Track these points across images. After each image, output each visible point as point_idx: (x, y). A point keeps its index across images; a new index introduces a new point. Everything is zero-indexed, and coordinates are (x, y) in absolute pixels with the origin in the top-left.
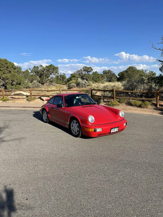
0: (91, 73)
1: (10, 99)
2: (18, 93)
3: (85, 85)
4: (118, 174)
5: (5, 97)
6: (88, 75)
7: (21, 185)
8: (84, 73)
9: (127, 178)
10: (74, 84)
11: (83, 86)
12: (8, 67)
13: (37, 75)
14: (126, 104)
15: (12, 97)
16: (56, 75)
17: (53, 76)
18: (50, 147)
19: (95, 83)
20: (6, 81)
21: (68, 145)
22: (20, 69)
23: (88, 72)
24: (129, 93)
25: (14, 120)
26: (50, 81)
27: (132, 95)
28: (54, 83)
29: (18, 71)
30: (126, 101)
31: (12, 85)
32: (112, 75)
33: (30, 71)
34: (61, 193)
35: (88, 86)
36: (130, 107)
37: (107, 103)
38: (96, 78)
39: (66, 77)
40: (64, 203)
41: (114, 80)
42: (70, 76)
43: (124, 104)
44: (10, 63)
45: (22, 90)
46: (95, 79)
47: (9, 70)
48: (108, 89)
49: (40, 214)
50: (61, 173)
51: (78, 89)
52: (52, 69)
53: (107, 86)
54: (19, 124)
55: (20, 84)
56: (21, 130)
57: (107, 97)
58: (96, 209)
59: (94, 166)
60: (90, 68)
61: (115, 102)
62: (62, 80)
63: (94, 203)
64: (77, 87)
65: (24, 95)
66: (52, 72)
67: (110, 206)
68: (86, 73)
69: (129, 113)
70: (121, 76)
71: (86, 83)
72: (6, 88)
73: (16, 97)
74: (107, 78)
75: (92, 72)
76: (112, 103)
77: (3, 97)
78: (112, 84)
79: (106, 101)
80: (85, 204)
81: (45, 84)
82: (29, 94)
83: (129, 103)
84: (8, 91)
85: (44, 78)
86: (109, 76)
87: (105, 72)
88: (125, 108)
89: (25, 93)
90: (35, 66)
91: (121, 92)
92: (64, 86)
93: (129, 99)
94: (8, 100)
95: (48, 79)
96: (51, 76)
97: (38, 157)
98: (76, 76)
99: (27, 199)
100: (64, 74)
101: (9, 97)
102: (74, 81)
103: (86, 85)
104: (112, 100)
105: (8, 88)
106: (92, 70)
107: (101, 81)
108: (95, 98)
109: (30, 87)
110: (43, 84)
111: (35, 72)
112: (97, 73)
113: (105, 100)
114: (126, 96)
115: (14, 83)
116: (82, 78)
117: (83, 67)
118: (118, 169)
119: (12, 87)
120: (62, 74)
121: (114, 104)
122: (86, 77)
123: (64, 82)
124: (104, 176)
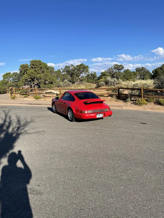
0: (122, 71)
1: (42, 97)
2: (49, 92)
3: (114, 83)
4: (128, 172)
5: (37, 95)
6: (119, 73)
7: (36, 173)
8: (115, 71)
9: (135, 177)
10: (103, 83)
11: (111, 85)
12: (42, 68)
13: (68, 74)
14: (154, 103)
15: (44, 95)
16: (87, 74)
17: (83, 75)
18: (68, 142)
19: (126, 81)
20: (40, 81)
21: (85, 141)
22: (53, 69)
23: (119, 70)
24: (158, 92)
25: (42, 117)
26: (81, 80)
27: (161, 94)
28: (84, 82)
29: (51, 71)
30: (154, 100)
31: (45, 85)
32: (146, 72)
33: (61, 71)
34: (69, 184)
35: (117, 84)
36: (159, 106)
37: (135, 102)
38: (128, 75)
39: (96, 76)
40: (70, 192)
41: (146, 78)
42: (100, 75)
43: (153, 103)
44: (44, 64)
45: (54, 89)
46: (127, 77)
47: (42, 70)
48: (138, 87)
49: (46, 199)
50: (73, 166)
51: (107, 87)
52: (83, 68)
53: (137, 84)
54: (46, 120)
55: (52, 83)
56: (46, 126)
57: (134, 95)
58: (97, 201)
59: (105, 162)
60: (121, 65)
61: (142, 101)
62: (92, 79)
63: (97, 196)
64: (105, 86)
65: (54, 94)
66: (83, 71)
67: (111, 200)
68: (117, 71)
69: (157, 113)
70: (155, 73)
71: (115, 81)
72: (39, 87)
73: (48, 95)
74: (140, 75)
75: (124, 70)
76: (139, 102)
77: (36, 96)
78: (144, 82)
79: (134, 99)
80: (88, 196)
81: (75, 83)
82: (58, 93)
83: (158, 102)
84: (42, 90)
85: (75, 77)
86: (142, 73)
87: (138, 70)
88: (153, 107)
89: (55, 92)
90: (66, 66)
91: (150, 91)
92: (94, 84)
93: (159, 98)
94: (40, 98)
95: (78, 78)
96: (81, 75)
97: (56, 151)
98: (107, 74)
99: (39, 186)
100: (94, 72)
101: (41, 95)
102: (103, 79)
103: (116, 83)
104: (139, 99)
105: (41, 87)
106: (123, 67)
107: (132, 79)
108: (122, 96)
109: (61, 86)
110: (73, 83)
111: (67, 72)
112: (129, 70)
113: (132, 99)
114: (155, 95)
115: (47, 82)
116: (113, 76)
117: (114, 65)
118: (129, 168)
119: (45, 86)
120: (93, 73)
121: (141, 103)
122: (117, 76)
123: (95, 81)
124: (113, 173)
